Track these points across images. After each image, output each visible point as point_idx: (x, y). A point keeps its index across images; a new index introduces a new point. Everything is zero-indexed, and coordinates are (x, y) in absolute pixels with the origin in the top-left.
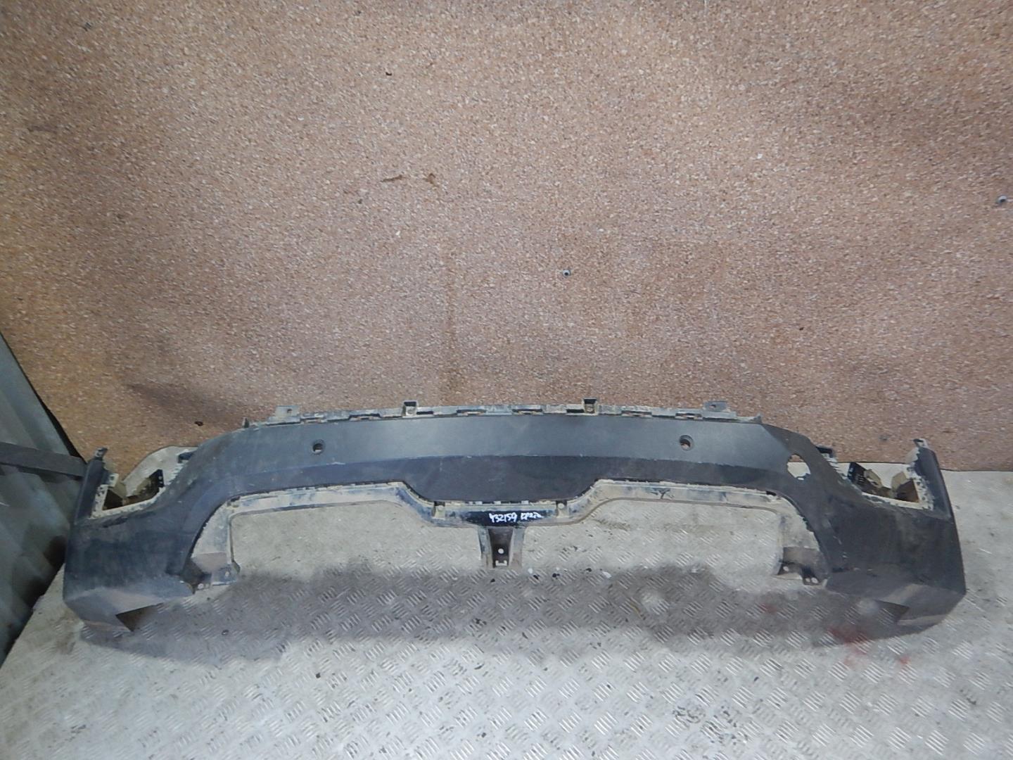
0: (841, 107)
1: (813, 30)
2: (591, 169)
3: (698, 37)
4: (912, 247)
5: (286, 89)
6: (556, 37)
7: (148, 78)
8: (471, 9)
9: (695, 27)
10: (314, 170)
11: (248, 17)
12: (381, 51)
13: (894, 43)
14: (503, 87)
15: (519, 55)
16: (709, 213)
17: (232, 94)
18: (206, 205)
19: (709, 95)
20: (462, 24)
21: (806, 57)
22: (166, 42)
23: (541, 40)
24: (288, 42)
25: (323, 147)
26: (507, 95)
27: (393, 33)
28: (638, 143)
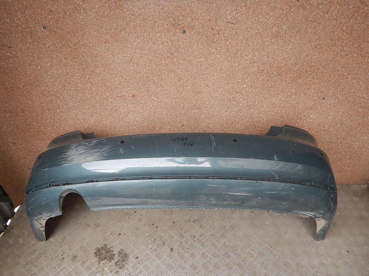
0: (269, 70)
1: (258, 46)
2: (189, 91)
3: (221, 49)
4: (297, 114)
5: (82, 67)
6: (174, 49)
7: (33, 63)
8: (145, 41)
9: (219, 45)
10: (93, 93)
11: (67, 44)
12: (114, 55)
13: (284, 50)
14: (157, 65)
15: (162, 55)
16: (229, 105)
17: (62, 68)
18: (55, 106)
19: (226, 67)
20: (142, 46)
21: (257, 55)
22: (39, 52)
23: (169, 50)
24: (82, 52)
25: (95, 86)
26: (158, 68)
27: (118, 49)
28: (204, 82)
